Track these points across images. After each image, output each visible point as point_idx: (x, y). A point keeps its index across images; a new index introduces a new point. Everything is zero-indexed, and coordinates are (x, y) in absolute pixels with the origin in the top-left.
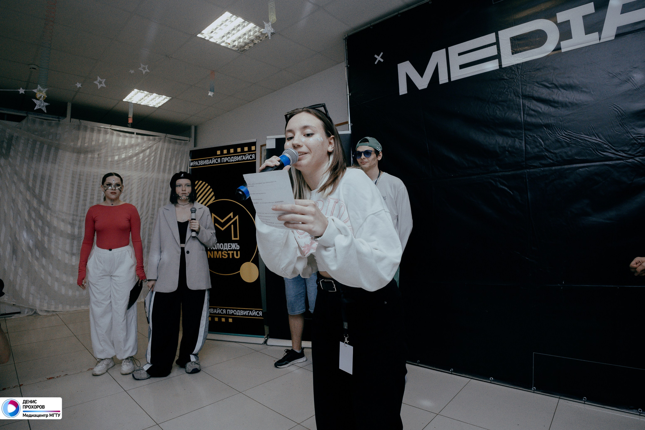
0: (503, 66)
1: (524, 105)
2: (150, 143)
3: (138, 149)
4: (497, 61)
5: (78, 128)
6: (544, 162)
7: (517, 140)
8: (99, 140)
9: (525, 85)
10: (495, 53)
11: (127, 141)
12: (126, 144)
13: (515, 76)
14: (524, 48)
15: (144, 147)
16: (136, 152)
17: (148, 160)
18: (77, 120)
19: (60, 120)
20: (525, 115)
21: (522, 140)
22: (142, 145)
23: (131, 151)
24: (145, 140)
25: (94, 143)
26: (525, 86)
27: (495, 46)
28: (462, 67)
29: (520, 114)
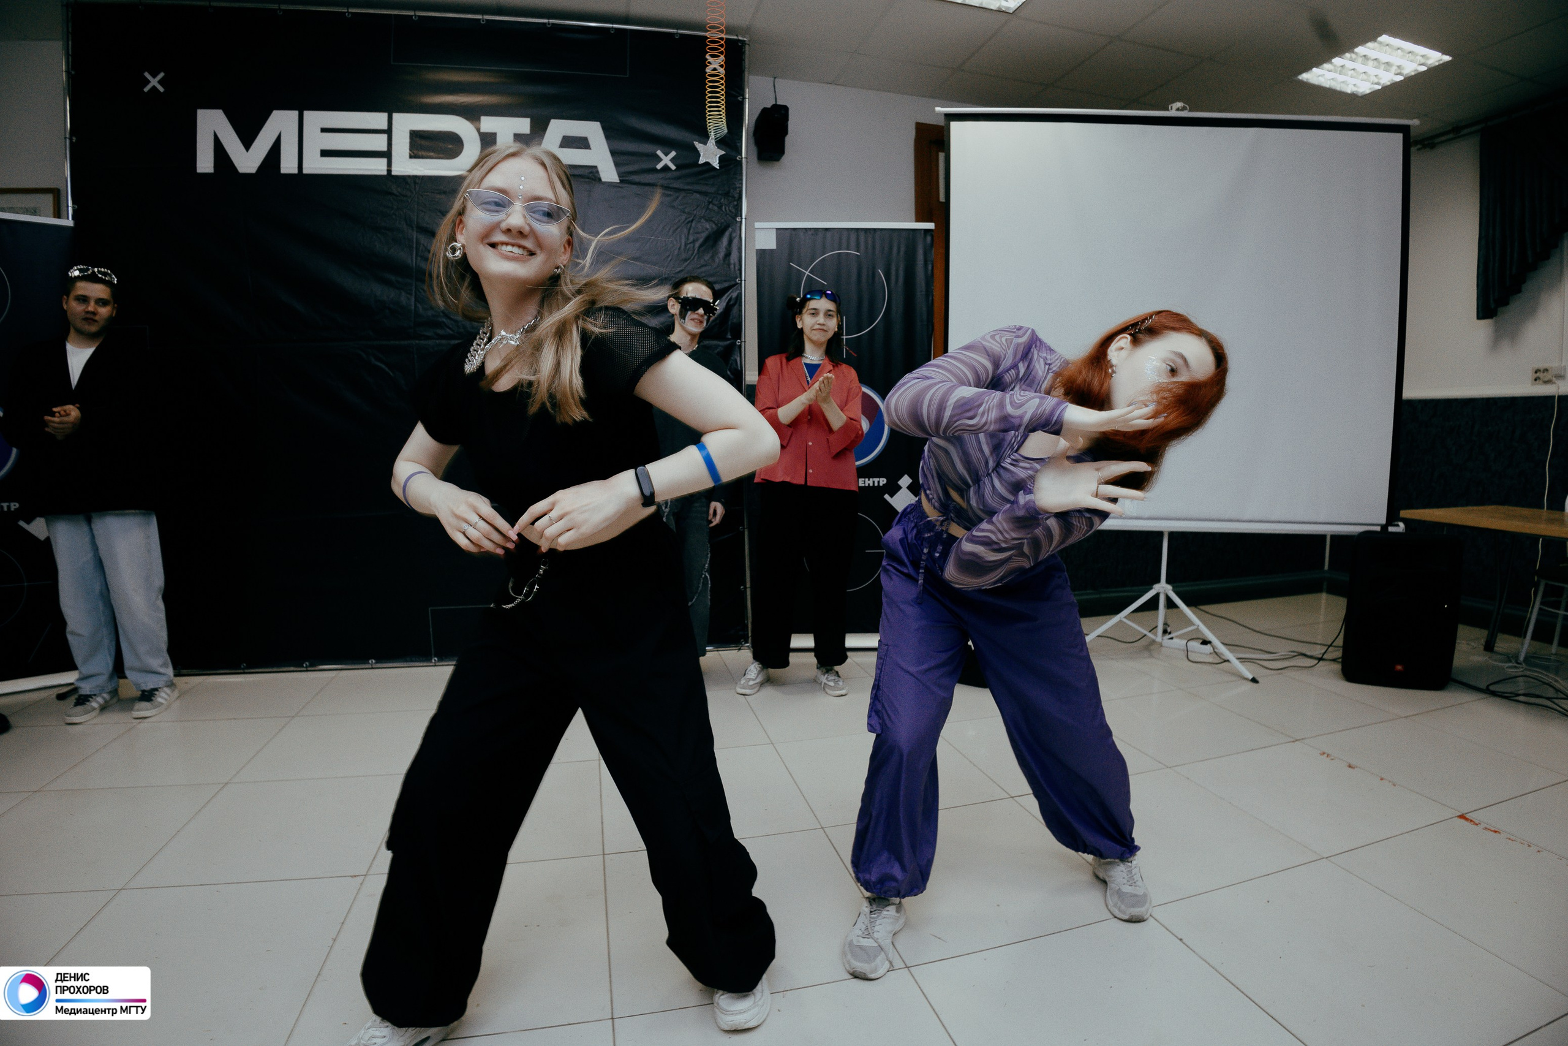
0: (394, 173)
1: (418, 243)
4: (384, 161)
6: (440, 332)
7: (403, 293)
9: (422, 211)
10: (383, 147)
13: (409, 194)
14: (428, 154)
20: (419, 258)
21: (411, 294)
26: (423, 213)
27: (385, 137)
28: (325, 153)
29: (412, 254)
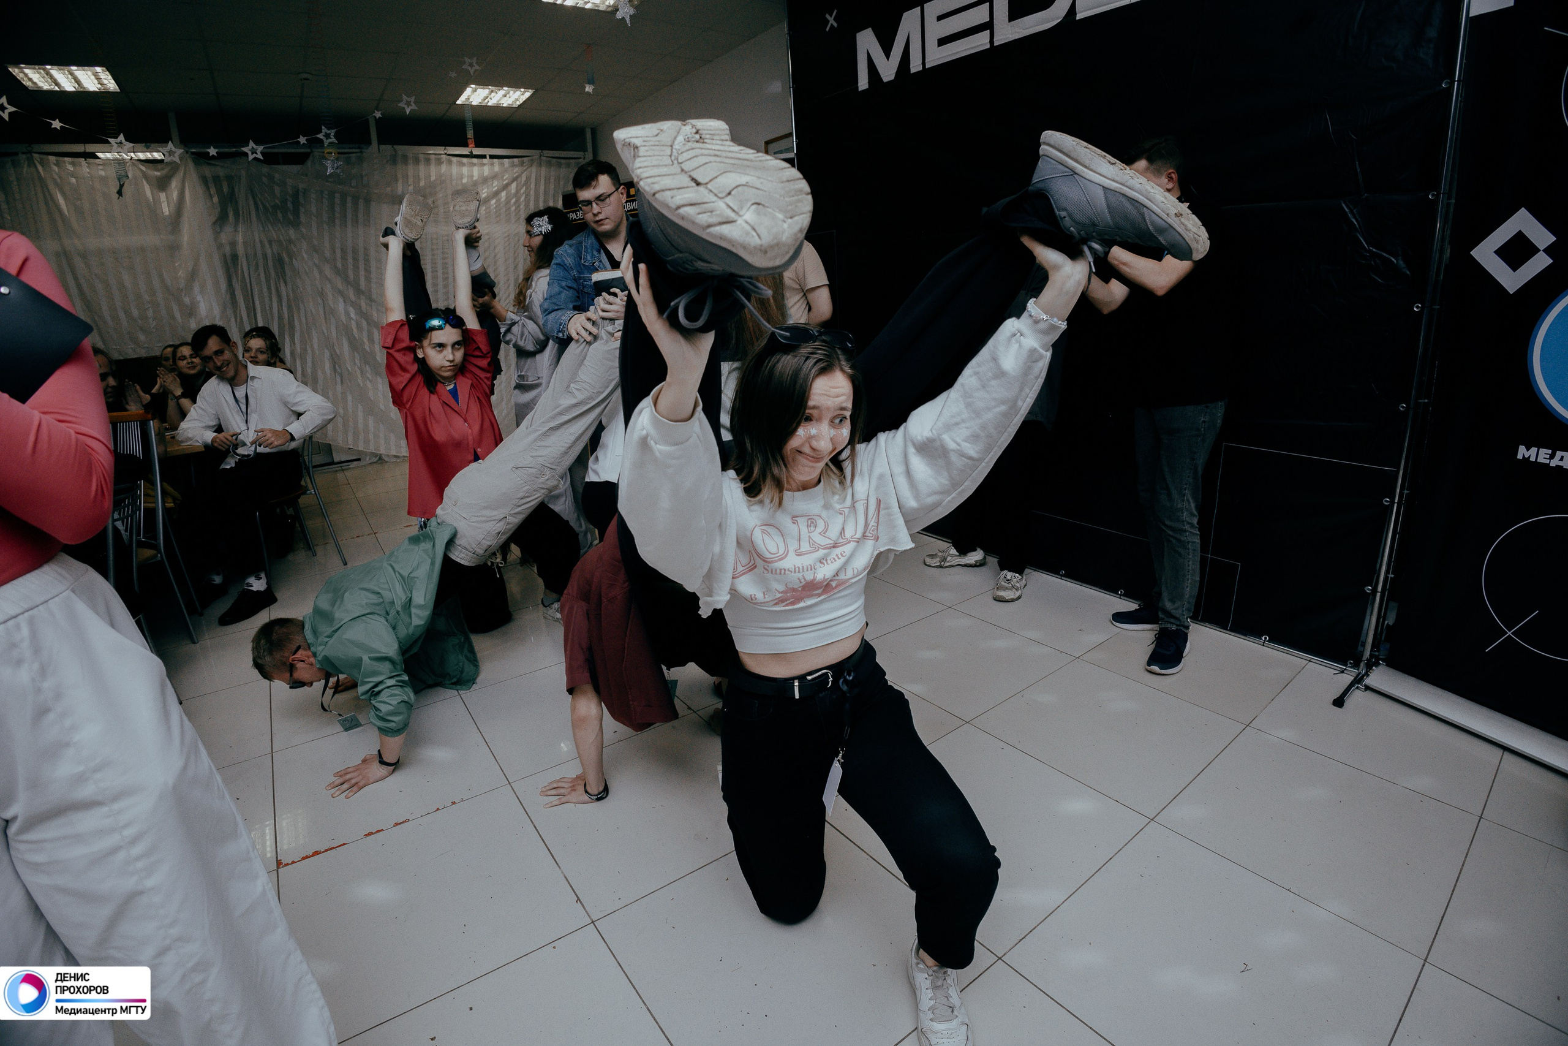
2: (515, 171)
3: (496, 185)
5: (394, 160)
8: (430, 176)
11: (476, 171)
12: (474, 179)
15: (506, 179)
16: (494, 190)
17: (515, 203)
18: (389, 147)
19: (363, 150)
22: (503, 177)
23: (486, 190)
24: (505, 166)
25: (422, 184)
